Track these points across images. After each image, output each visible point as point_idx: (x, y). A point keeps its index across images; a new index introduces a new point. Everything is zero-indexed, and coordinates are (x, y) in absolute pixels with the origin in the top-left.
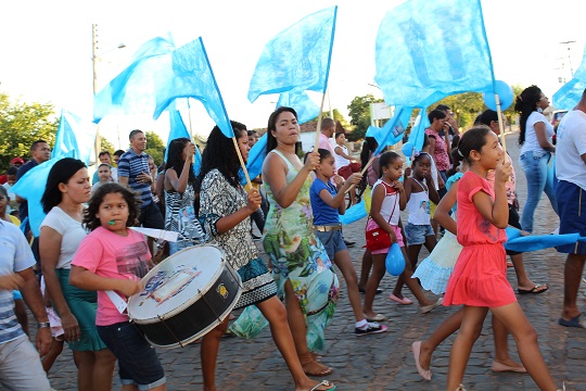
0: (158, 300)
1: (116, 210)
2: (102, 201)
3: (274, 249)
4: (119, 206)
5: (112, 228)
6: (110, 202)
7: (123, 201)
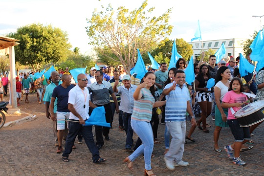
0: (244, 112)
2: (233, 82)
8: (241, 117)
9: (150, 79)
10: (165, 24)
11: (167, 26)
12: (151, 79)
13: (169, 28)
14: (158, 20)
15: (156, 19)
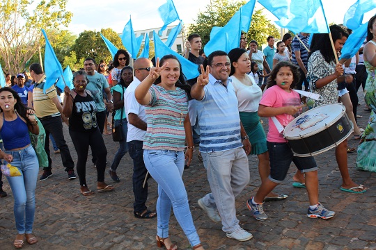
0: (302, 129)
1: (286, 77)
2: (278, 71)
3: (372, 102)
4: (288, 74)
5: (283, 86)
6: (283, 72)
7: (291, 72)
8: (299, 138)
9: (168, 69)
10: (60, 10)
11: (63, 14)
12: (172, 70)
13: (67, 16)
14: (49, 6)
15: (46, 4)
